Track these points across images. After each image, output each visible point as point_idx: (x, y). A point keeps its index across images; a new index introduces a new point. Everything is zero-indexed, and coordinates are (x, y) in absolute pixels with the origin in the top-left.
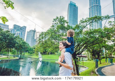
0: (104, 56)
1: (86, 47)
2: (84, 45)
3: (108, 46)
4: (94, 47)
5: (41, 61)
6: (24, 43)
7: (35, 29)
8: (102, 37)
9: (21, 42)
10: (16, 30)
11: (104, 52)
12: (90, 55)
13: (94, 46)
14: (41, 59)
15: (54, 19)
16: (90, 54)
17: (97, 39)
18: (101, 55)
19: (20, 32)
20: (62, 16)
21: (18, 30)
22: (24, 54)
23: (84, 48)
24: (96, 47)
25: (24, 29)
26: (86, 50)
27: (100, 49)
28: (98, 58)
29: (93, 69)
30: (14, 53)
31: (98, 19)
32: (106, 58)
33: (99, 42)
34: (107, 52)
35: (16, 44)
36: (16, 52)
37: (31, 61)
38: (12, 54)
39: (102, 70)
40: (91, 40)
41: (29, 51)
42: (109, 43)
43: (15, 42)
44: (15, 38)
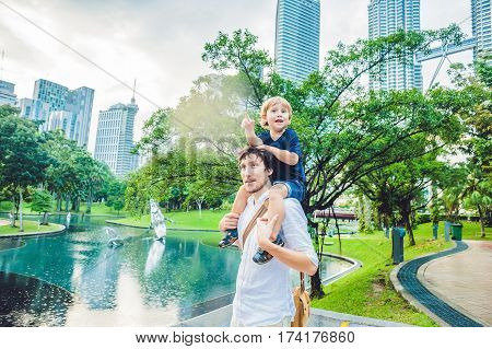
0: (427, 213)
1: (352, 176)
2: (342, 166)
3: (445, 168)
4: (387, 176)
5: (161, 240)
6: (86, 161)
7: (133, 100)
8: (425, 127)
9: (73, 157)
10: (46, 106)
11: (428, 196)
12: (368, 209)
13: (387, 170)
14: (161, 231)
15: (208, 47)
16: (368, 203)
17: (401, 138)
18: (414, 211)
19: (69, 116)
20: (243, 31)
21: (57, 105)
22: (88, 212)
23: (347, 176)
24: (396, 174)
25: (83, 102)
26: (355, 187)
27: (413, 181)
28: (401, 223)
30: (41, 205)
31: (406, 44)
32: (436, 222)
33: (409, 150)
34: (439, 196)
35: (48, 166)
36: (53, 202)
37: (117, 241)
38: (34, 213)
39: (420, 271)
40: (377, 142)
41: (111, 197)
42: (449, 156)
43: (46, 159)
44: (42, 142)
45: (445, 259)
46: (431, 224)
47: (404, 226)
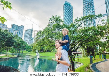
0: (98, 52)
1: (81, 45)
2: (79, 42)
3: (101, 43)
4: (88, 44)
5: (38, 59)
6: (22, 41)
7: (32, 28)
8: (96, 34)
9: (19, 41)
10: (14, 30)
11: (98, 49)
15: (50, 19)
16: (84, 51)
17: (91, 37)
18: (95, 52)
19: (18, 32)
20: (57, 15)
21: (16, 29)
22: (22, 52)
23: (79, 45)
24: (90, 44)
25: (21, 29)
26: (81, 47)
27: (95, 46)
28: (92, 55)
29: (88, 65)
30: (12, 51)
31: (92, 17)
32: (100, 55)
33: (93, 39)
34: (101, 49)
35: (14, 42)
36: (15, 50)
37: (29, 59)
38: (11, 53)
40: (86, 38)
41: (27, 49)
42: (102, 40)
43: (14, 41)
44: (13, 37)
45: (102, 63)
46: (99, 55)
47: (93, 56)
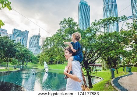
0: (122, 64)
1: (100, 54)
2: (97, 52)
3: (125, 52)
4: (109, 54)
6: (27, 51)
7: (39, 34)
8: (118, 42)
9: (23, 50)
10: (16, 36)
11: (122, 60)
13: (109, 52)
14: (47, 70)
16: (104, 62)
17: (112, 45)
18: (118, 64)
19: (22, 38)
20: (70, 18)
21: (18, 36)
22: (27, 65)
23: (98, 55)
24: (112, 54)
25: (25, 35)
26: (101, 57)
27: (117, 56)
29: (109, 80)
30: (14, 63)
31: (113, 20)
32: (124, 67)
33: (115, 48)
34: (125, 59)
35: (16, 52)
36: (17, 62)
37: (35, 73)
38: (12, 65)
39: (119, 81)
40: (106, 46)
41: (33, 61)
42: (126, 49)
43: (16, 50)
44: (15, 46)
45: (126, 77)
47: (115, 68)
